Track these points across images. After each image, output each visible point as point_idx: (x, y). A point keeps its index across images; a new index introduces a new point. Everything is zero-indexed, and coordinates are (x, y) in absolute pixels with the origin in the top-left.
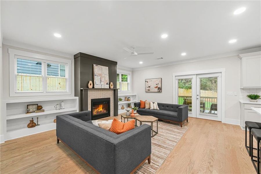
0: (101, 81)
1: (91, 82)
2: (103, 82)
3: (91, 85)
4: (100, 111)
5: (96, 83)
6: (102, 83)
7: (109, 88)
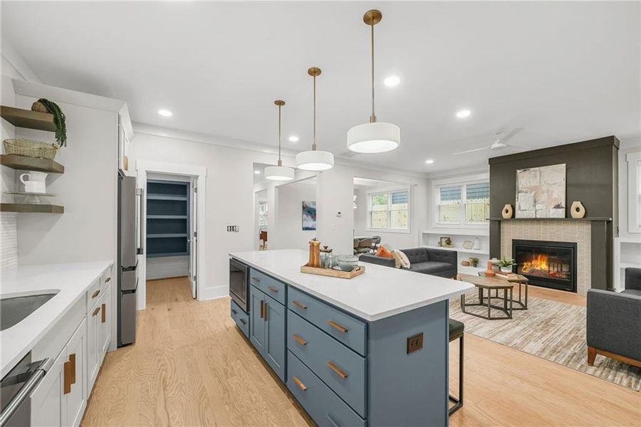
0: (535, 202)
1: (508, 207)
2: (542, 203)
3: (507, 211)
4: (538, 268)
5: (520, 207)
6: (538, 206)
7: (564, 217)
